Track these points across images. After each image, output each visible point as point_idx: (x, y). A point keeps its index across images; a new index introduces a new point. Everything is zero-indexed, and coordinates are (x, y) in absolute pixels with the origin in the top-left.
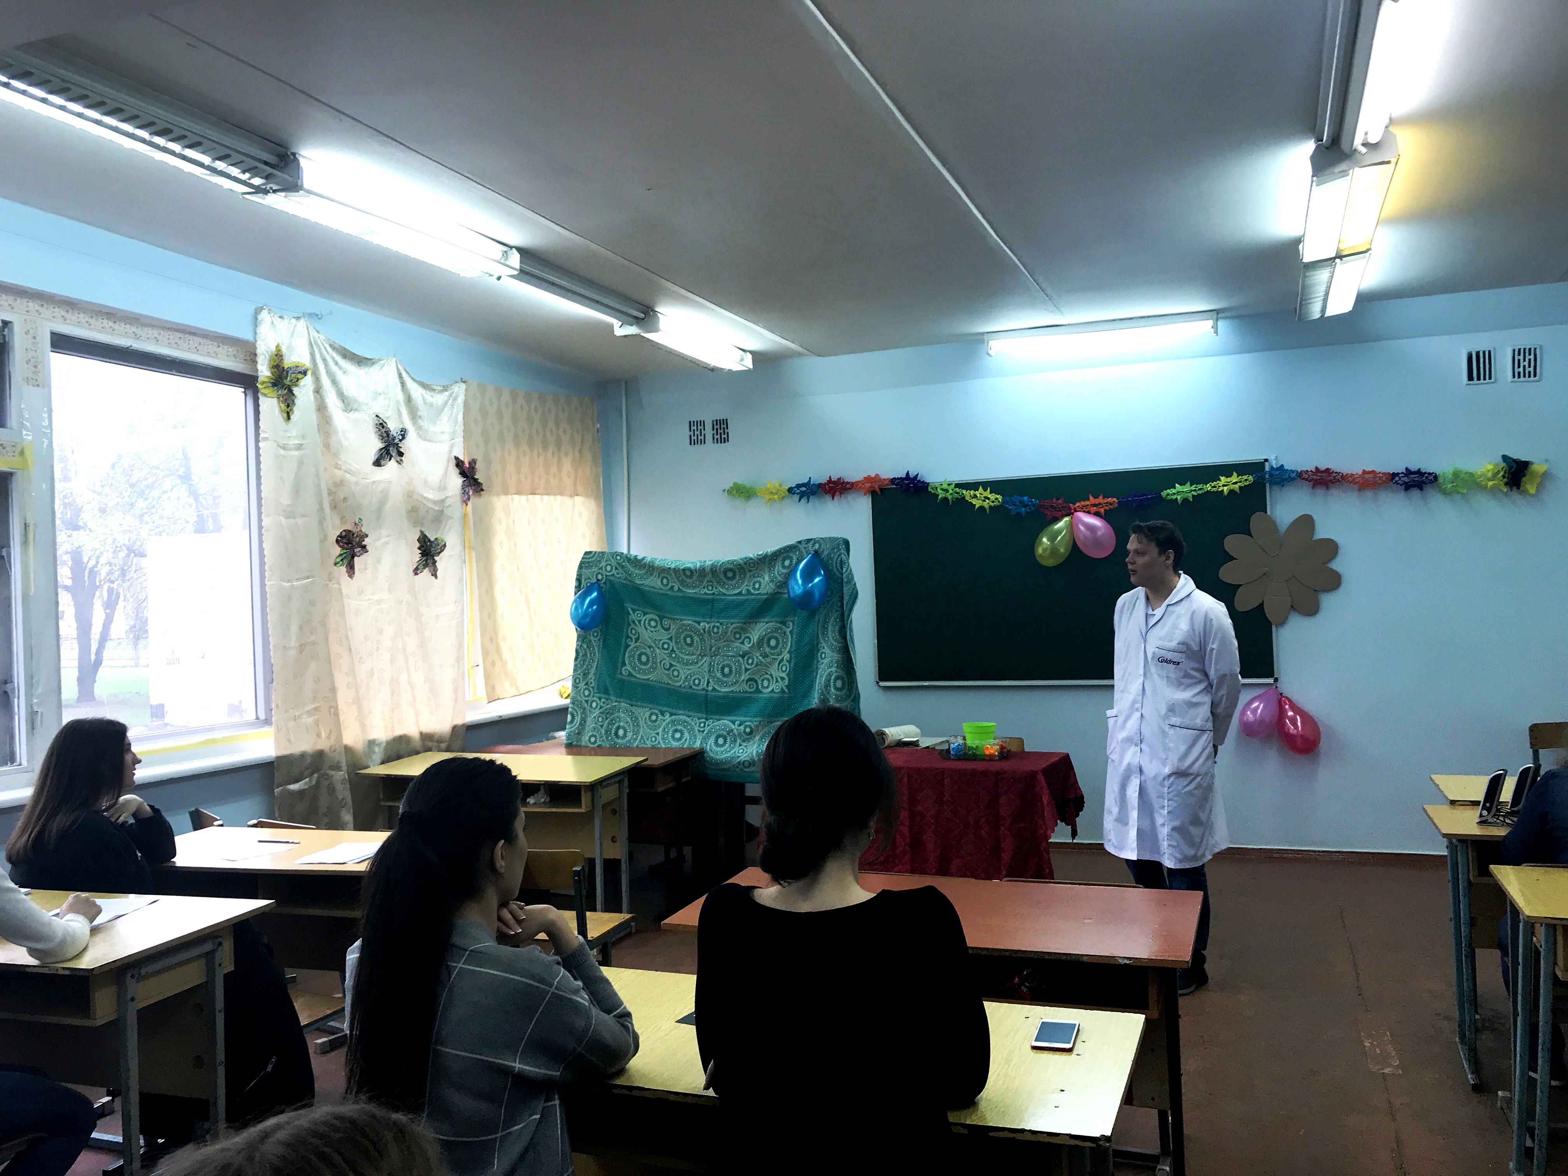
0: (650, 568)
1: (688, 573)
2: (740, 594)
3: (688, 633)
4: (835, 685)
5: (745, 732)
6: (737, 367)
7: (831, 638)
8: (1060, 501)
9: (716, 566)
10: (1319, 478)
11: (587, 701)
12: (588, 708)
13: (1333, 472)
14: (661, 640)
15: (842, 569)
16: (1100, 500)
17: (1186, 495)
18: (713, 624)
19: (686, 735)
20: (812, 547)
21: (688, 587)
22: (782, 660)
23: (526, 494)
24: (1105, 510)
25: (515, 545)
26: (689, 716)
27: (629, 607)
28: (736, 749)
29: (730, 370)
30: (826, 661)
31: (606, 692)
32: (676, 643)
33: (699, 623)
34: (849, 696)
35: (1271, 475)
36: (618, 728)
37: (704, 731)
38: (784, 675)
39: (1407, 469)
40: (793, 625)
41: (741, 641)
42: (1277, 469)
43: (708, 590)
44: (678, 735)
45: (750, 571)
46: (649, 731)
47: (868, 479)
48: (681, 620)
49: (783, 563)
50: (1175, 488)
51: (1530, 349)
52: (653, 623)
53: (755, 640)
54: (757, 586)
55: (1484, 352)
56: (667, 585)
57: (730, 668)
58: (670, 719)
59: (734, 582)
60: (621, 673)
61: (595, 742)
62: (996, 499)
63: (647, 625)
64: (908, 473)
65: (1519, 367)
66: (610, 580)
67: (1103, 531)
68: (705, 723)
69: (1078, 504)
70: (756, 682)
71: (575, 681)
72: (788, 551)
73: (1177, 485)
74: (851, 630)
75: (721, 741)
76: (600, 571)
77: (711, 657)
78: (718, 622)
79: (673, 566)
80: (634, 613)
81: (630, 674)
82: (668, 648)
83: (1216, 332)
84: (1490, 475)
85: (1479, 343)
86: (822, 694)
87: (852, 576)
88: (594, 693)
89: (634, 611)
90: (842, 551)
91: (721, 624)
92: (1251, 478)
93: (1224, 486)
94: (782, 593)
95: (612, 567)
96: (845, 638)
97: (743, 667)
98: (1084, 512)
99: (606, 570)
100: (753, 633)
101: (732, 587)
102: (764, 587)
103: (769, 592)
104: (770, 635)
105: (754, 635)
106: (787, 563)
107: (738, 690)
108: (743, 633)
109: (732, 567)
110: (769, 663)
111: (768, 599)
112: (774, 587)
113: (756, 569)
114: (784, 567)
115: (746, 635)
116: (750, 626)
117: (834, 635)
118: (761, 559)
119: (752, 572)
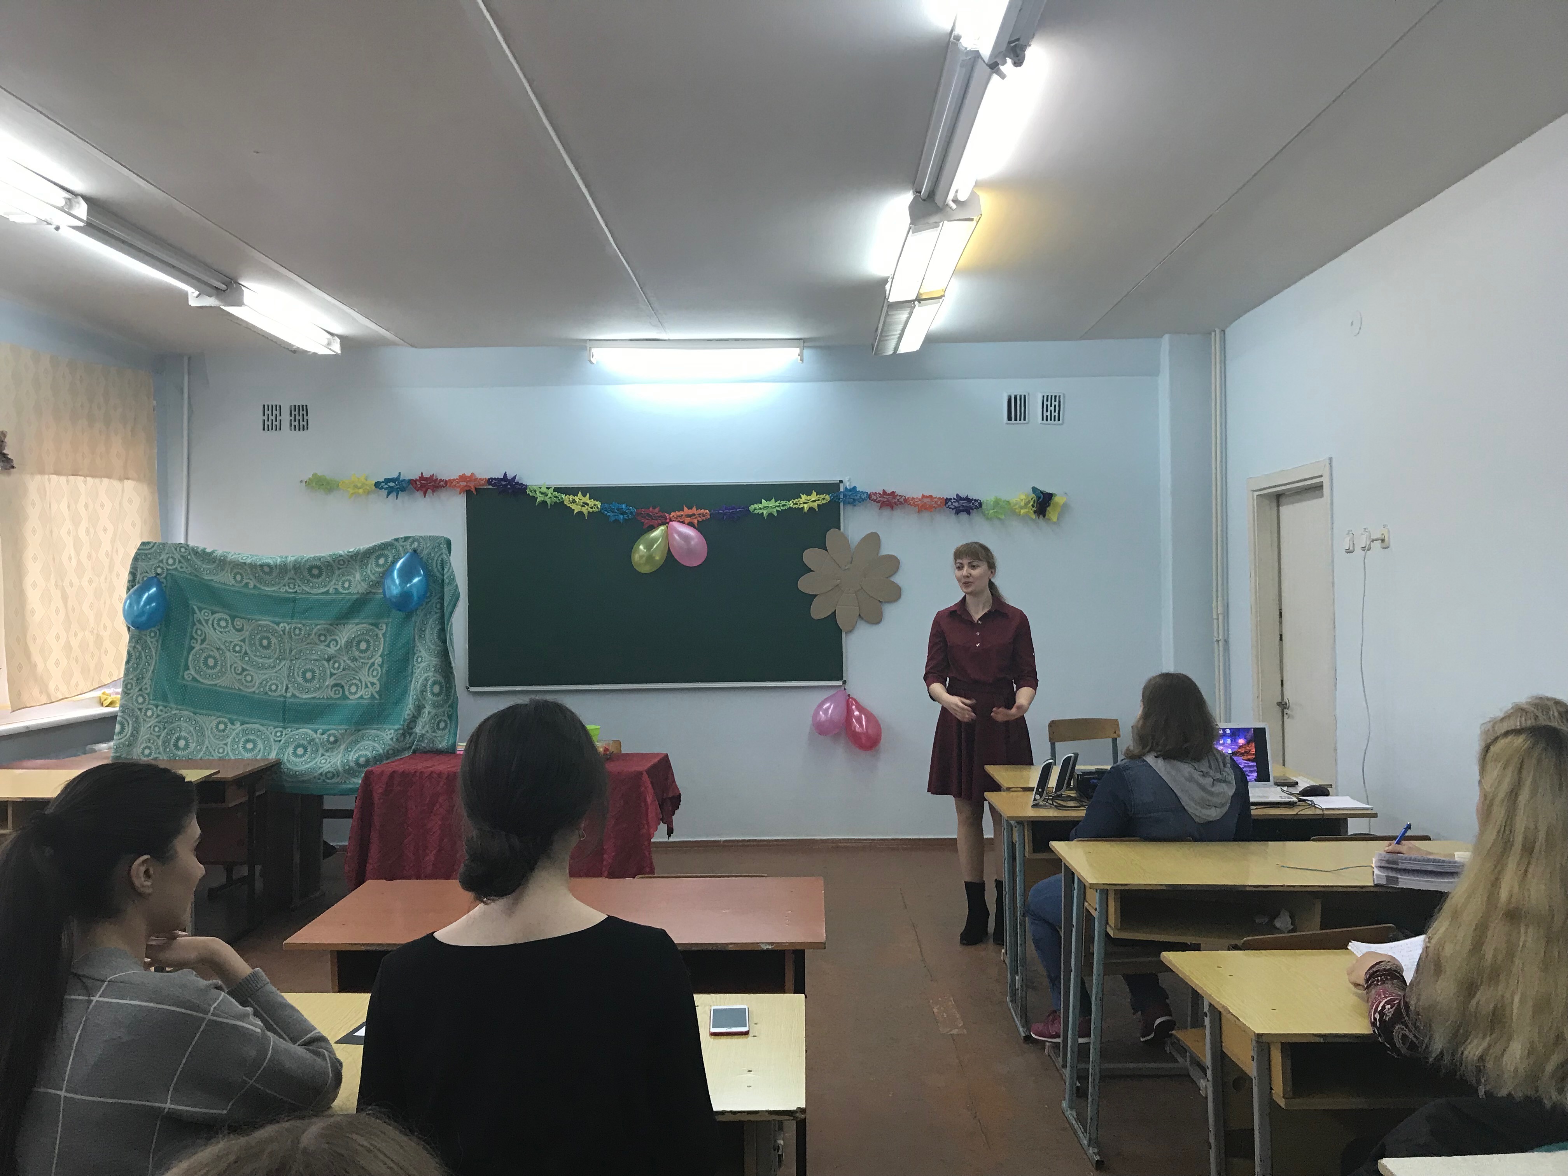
0: (221, 563)
1: (267, 569)
2: (327, 593)
3: (265, 634)
4: (432, 690)
5: (328, 740)
6: (323, 351)
7: (427, 640)
8: (657, 510)
9: (300, 563)
10: (885, 500)
11: (140, 709)
12: (141, 716)
13: (897, 495)
14: (231, 642)
15: (443, 569)
16: (694, 511)
17: (770, 511)
19: (260, 745)
20: (411, 545)
21: (266, 585)
22: (373, 664)
23: (67, 475)
24: (698, 521)
25: (51, 532)
26: (262, 725)
27: (194, 604)
28: (318, 759)
29: (315, 354)
30: (423, 665)
31: (165, 699)
32: (251, 645)
33: (278, 624)
34: (446, 701)
35: (845, 496)
36: (178, 739)
37: (280, 741)
38: (375, 680)
39: (957, 495)
40: (387, 627)
41: (326, 643)
42: (850, 490)
43: (290, 588)
44: (250, 746)
45: (339, 569)
46: (215, 741)
47: (463, 478)
48: (257, 621)
49: (377, 561)
50: (761, 503)
51: (1055, 396)
52: (223, 623)
53: (343, 642)
54: (347, 584)
55: (1021, 396)
56: (241, 582)
57: (313, 672)
58: (240, 728)
59: (319, 580)
60: (183, 676)
61: (150, 754)
62: (595, 505)
63: (215, 626)
64: (505, 474)
65: (1047, 411)
66: (172, 575)
67: (696, 540)
68: (282, 732)
69: (673, 514)
70: (342, 687)
71: (126, 686)
72: (383, 549)
73: (763, 500)
74: (451, 634)
75: (300, 751)
76: (161, 565)
77: (291, 660)
78: (300, 623)
79: (249, 561)
80: (200, 611)
81: (194, 679)
82: (241, 650)
83: (802, 360)
84: (1023, 504)
85: (1017, 388)
86: (418, 699)
87: (454, 576)
88: (150, 700)
89: (200, 610)
90: (444, 551)
91: (304, 625)
92: (828, 497)
93: (804, 503)
94: (375, 593)
95: (174, 560)
96: (444, 642)
97: (329, 672)
98: (679, 521)
99: (167, 563)
100: (340, 635)
101: (317, 585)
102: (355, 586)
103: (360, 592)
104: (360, 638)
105: (342, 638)
106: (382, 561)
107: (322, 697)
108: (329, 636)
109: (318, 563)
110: (358, 668)
111: (361, 599)
112: (367, 587)
113: (346, 567)
114: (378, 566)
115: (332, 637)
116: (337, 628)
117: (432, 638)
118: (353, 556)
119: (341, 570)
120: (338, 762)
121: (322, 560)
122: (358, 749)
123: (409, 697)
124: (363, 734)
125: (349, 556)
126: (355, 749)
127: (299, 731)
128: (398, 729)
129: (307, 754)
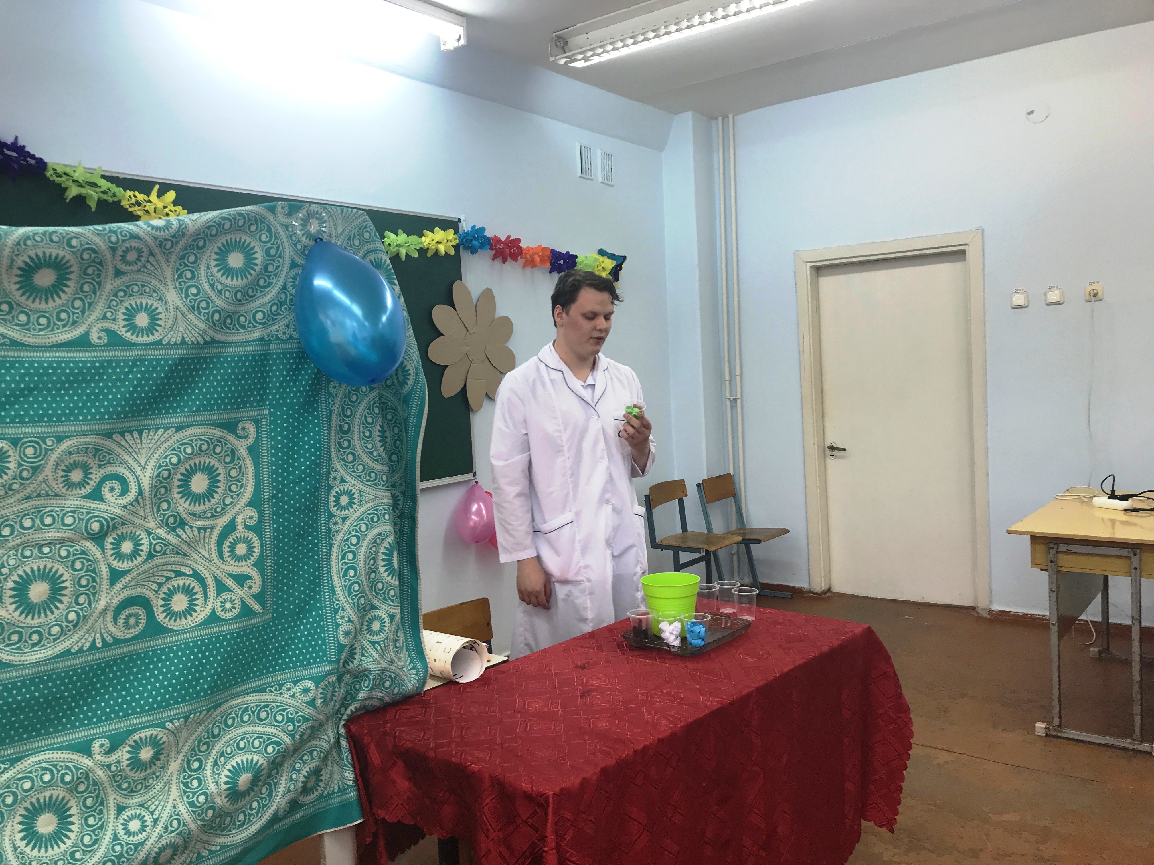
2: (81, 343)
7: (361, 454)
10: (502, 248)
17: (406, 249)
20: (305, 227)
30: (356, 511)
35: (466, 239)
38: (245, 568)
40: (258, 431)
41: (87, 490)
45: (119, 273)
49: (226, 261)
51: (609, 156)
54: (142, 320)
55: (588, 150)
57: (52, 580)
65: (604, 170)
70: (147, 604)
75: (46, 824)
85: (585, 140)
91: (15, 442)
93: (438, 243)
94: (226, 345)
97: (104, 570)
100: (131, 461)
102: (169, 325)
103: (187, 339)
104: (192, 463)
105: (138, 469)
106: (235, 260)
107: (88, 645)
108: (100, 466)
109: (61, 253)
110: (189, 544)
111: (186, 359)
112: (202, 326)
113: (139, 271)
114: (228, 271)
115: (110, 469)
116: (123, 443)
117: (370, 446)
118: (166, 240)
119: (125, 279)
120: (182, 809)
121: (74, 243)
122: (222, 755)
123: (333, 592)
124: (226, 715)
125: (155, 238)
126: (211, 759)
127: (19, 766)
128: (329, 674)
129: (73, 823)
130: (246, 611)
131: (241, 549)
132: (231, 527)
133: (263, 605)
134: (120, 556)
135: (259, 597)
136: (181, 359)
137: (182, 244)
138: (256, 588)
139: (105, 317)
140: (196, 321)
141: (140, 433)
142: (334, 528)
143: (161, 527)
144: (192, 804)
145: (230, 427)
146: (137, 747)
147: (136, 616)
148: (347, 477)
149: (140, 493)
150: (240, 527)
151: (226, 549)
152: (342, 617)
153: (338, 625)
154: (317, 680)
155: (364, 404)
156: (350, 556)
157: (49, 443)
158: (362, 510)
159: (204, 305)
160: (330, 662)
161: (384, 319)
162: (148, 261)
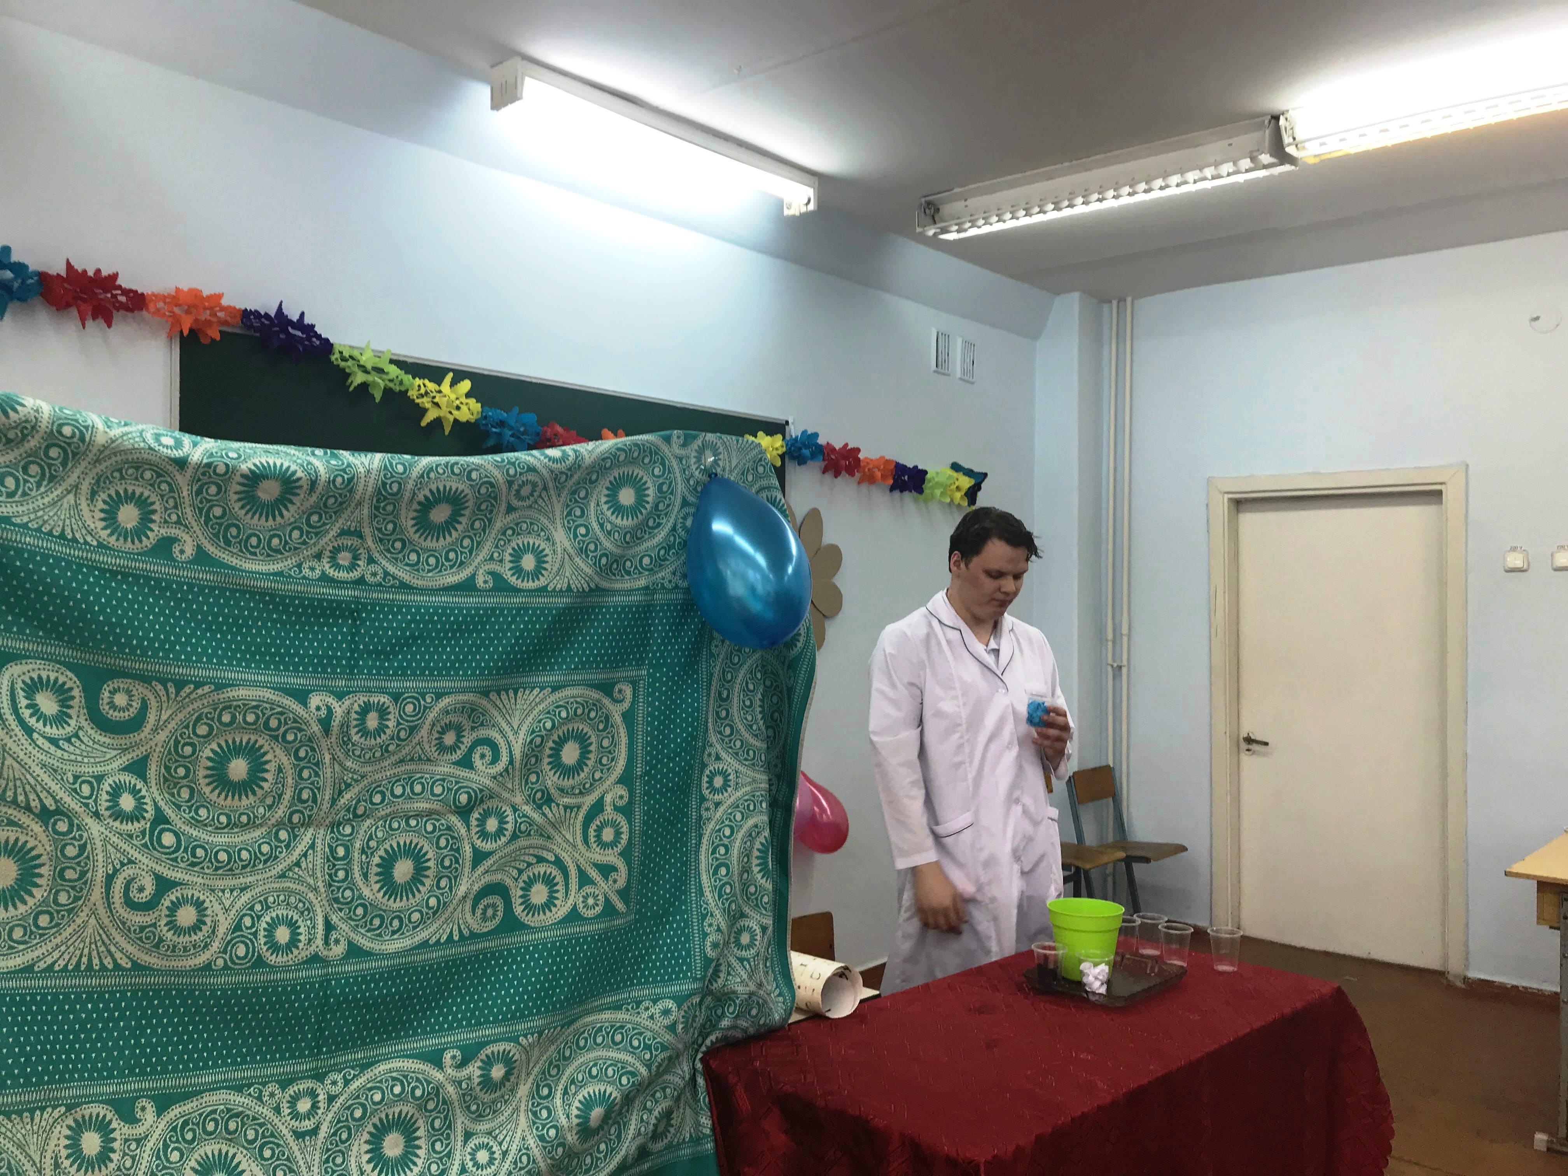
2: (468, 587)
3: (242, 738)
5: (483, 1079)
7: (739, 727)
10: (840, 459)
18: (362, 699)
26: (239, 1089)
30: (730, 796)
33: (302, 696)
35: (798, 444)
37: (310, 1129)
38: (611, 857)
40: (637, 693)
41: (458, 755)
43: (337, 566)
45: (510, 510)
48: (220, 687)
49: (617, 497)
51: (972, 346)
53: (515, 746)
54: (528, 562)
55: (945, 337)
57: (418, 858)
58: (160, 1125)
62: (473, 410)
65: (965, 363)
70: (506, 893)
72: (634, 461)
77: (335, 826)
78: (383, 691)
91: (396, 697)
94: (607, 593)
97: (468, 850)
100: (504, 725)
101: (432, 561)
102: (555, 569)
103: (573, 586)
104: (565, 728)
105: (510, 734)
106: (626, 497)
107: (445, 937)
108: (473, 729)
109: (461, 487)
110: (553, 825)
111: (570, 609)
112: (589, 571)
113: (530, 506)
114: (618, 509)
115: (482, 732)
116: (498, 702)
117: (750, 718)
118: (562, 473)
119: (514, 516)
120: (531, 1142)
121: (474, 475)
122: (573, 1082)
123: (700, 892)
124: (579, 1034)
125: (552, 471)
126: (561, 1086)
127: (369, 1074)
128: (692, 994)
129: (420, 1147)
130: (609, 910)
131: (608, 835)
132: (598, 807)
133: (626, 902)
134: (484, 835)
135: (623, 894)
136: (564, 609)
137: (576, 477)
138: (621, 883)
139: (492, 558)
140: (582, 565)
141: (516, 694)
142: (705, 814)
143: (527, 803)
144: (542, 1138)
145: (607, 688)
146: (488, 1063)
147: (494, 906)
148: (723, 755)
149: (511, 762)
150: (609, 809)
151: (592, 832)
152: (710, 925)
153: (705, 935)
154: (680, 1000)
155: (746, 667)
156: (722, 850)
157: (429, 700)
158: (739, 794)
159: (592, 547)
160: (695, 979)
161: (790, 570)
162: (540, 496)
